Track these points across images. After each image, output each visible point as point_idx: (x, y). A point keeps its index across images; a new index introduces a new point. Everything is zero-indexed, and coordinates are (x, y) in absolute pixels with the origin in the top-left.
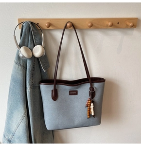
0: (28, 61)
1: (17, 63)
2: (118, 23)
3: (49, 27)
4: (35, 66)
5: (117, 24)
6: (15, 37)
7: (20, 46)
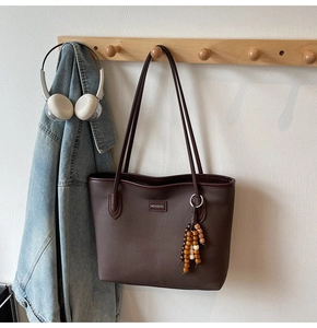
0: (67, 127)
4: (81, 139)
6: (43, 74)
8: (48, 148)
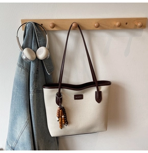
0: (32, 64)
1: (20, 66)
2: (127, 23)
3: (53, 27)
4: (39, 69)
5: (125, 25)
7: (23, 48)
8: (24, 76)
